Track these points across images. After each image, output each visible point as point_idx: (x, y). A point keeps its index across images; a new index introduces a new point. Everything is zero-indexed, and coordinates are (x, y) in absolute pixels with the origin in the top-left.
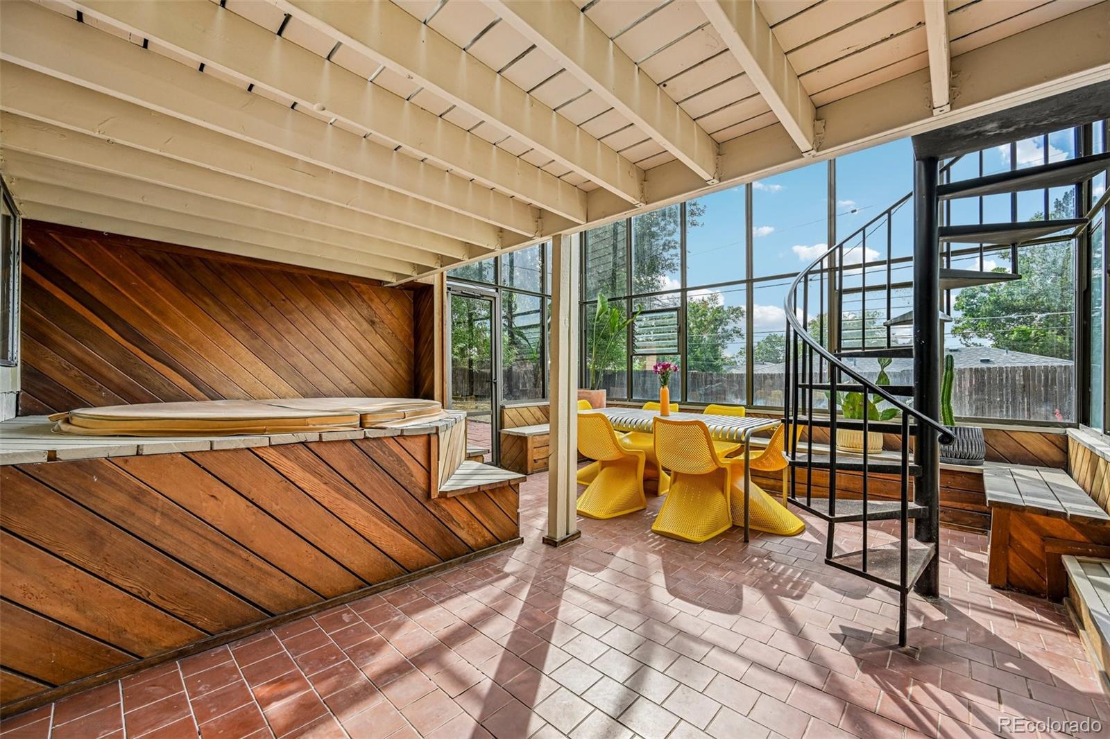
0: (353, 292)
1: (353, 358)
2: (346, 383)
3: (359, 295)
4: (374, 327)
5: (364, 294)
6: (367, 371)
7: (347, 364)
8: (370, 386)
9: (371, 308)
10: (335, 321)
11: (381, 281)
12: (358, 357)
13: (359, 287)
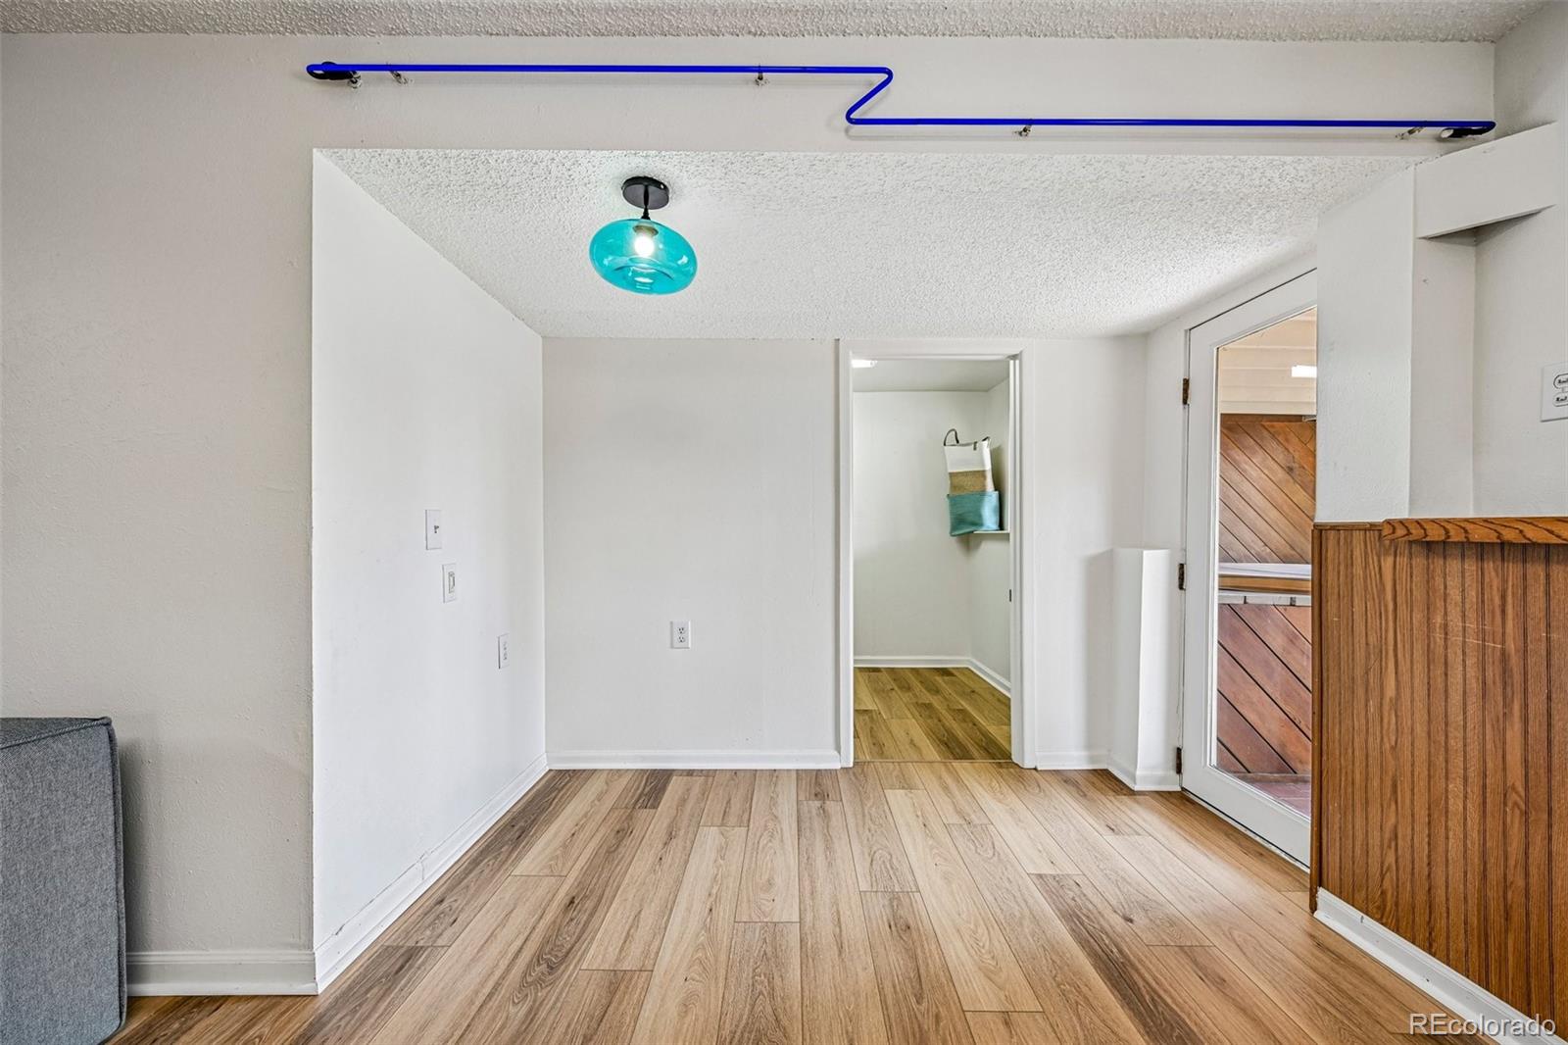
0: (1265, 433)
1: (1267, 515)
2: (1258, 547)
3: (1273, 436)
4: (1293, 475)
5: (1279, 434)
6: (1285, 532)
7: (1260, 524)
8: (1288, 550)
9: (1288, 451)
10: (1245, 471)
11: (1301, 416)
12: (1273, 514)
13: (1273, 426)
